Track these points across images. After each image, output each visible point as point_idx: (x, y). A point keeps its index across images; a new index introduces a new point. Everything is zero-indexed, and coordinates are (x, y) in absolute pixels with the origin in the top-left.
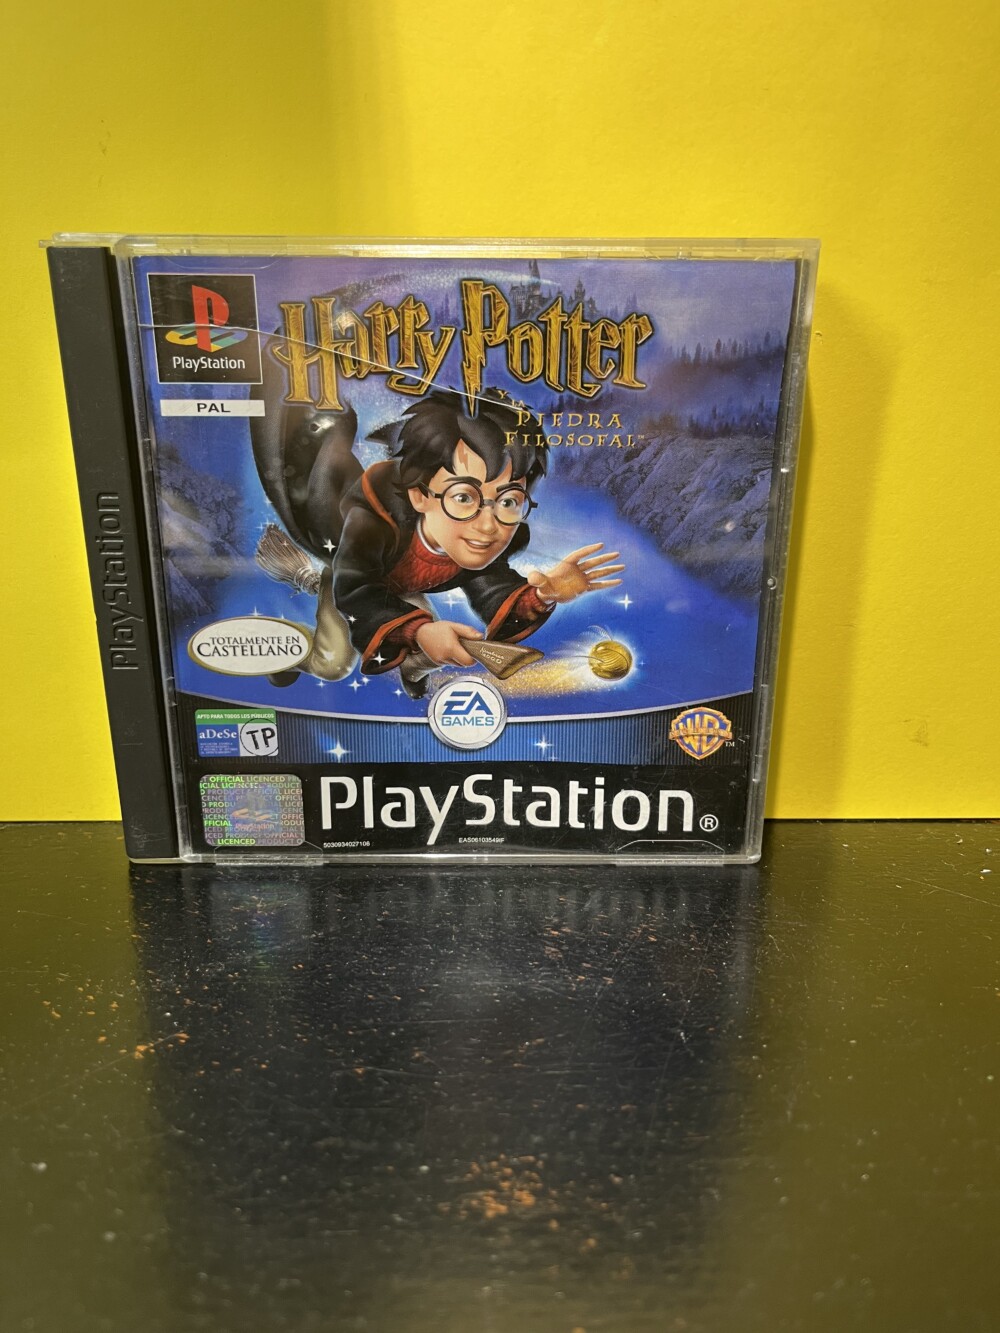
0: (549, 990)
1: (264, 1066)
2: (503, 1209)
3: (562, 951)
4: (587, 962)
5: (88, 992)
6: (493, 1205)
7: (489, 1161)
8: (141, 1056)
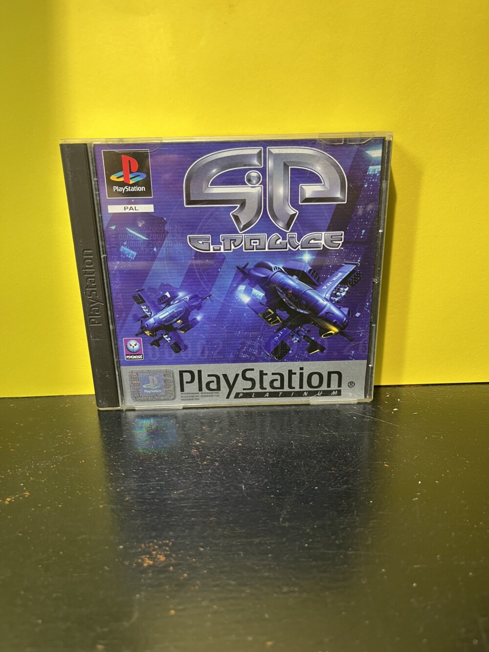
0: (190, 469)
1: (60, 506)
2: (151, 562)
3: (199, 451)
4: (209, 456)
6: (147, 561)
7: (149, 543)
8: (8, 503)
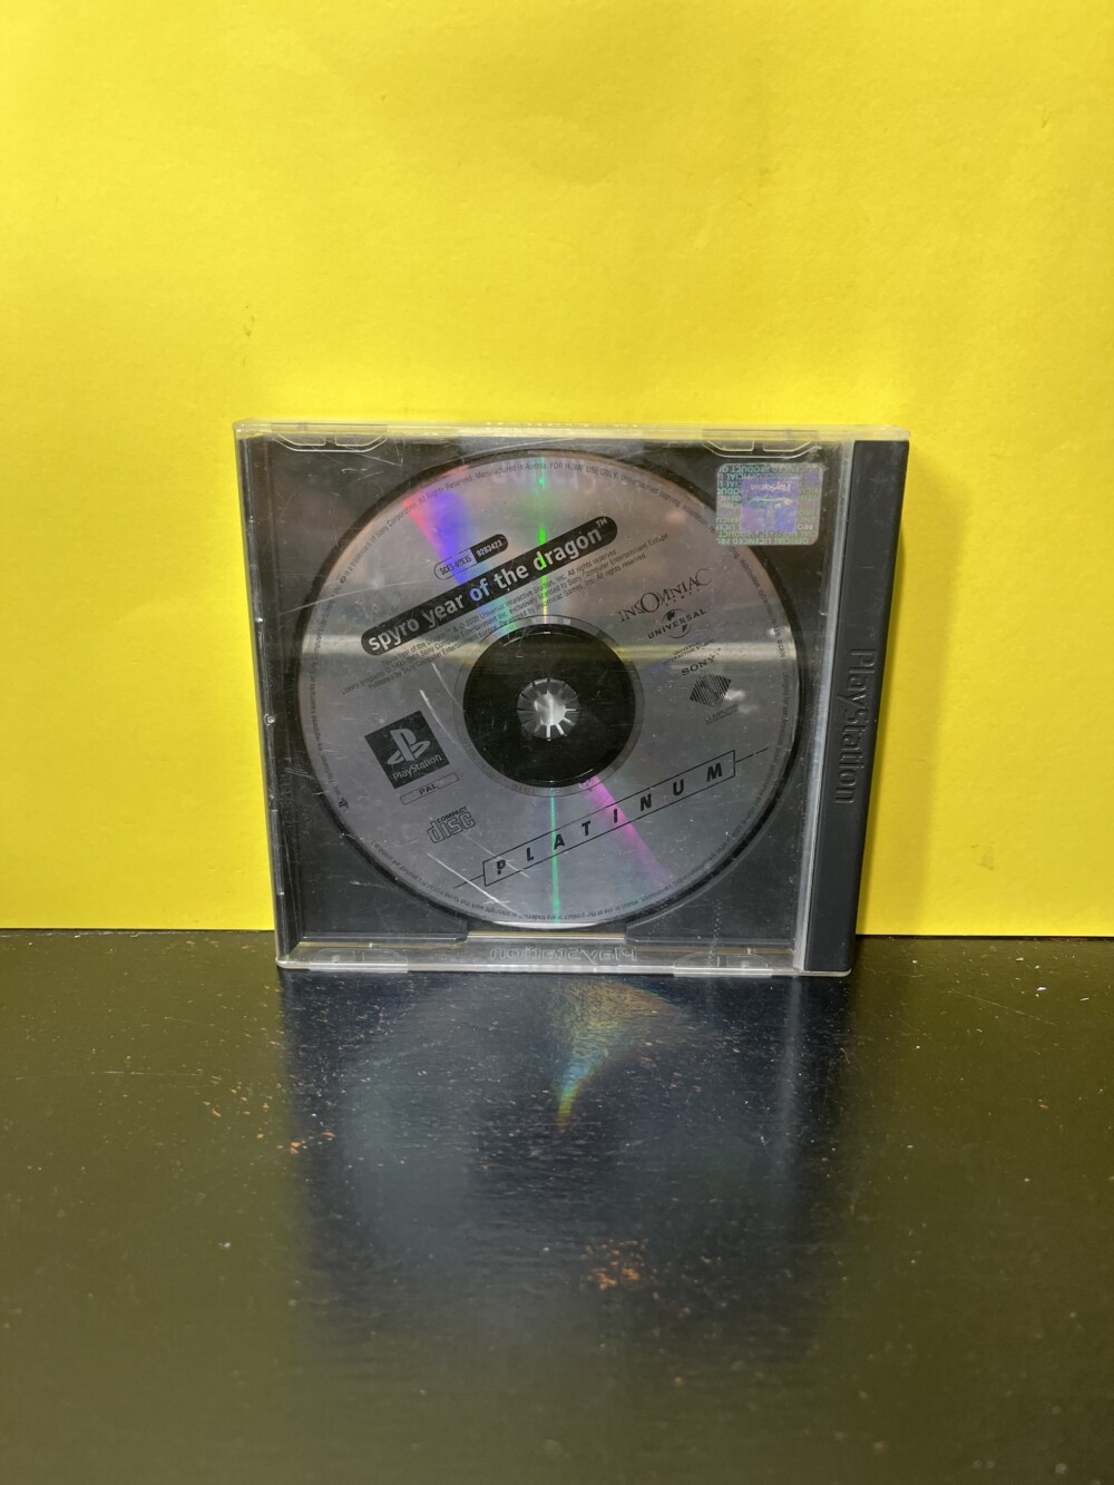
1: (402, 1162)
2: (613, 1282)
3: (656, 1062)
4: (679, 1072)
5: (241, 1093)
6: (605, 1280)
7: (600, 1244)
8: (296, 1152)
